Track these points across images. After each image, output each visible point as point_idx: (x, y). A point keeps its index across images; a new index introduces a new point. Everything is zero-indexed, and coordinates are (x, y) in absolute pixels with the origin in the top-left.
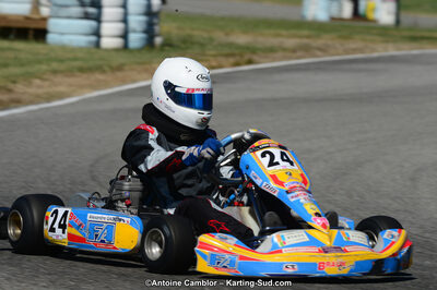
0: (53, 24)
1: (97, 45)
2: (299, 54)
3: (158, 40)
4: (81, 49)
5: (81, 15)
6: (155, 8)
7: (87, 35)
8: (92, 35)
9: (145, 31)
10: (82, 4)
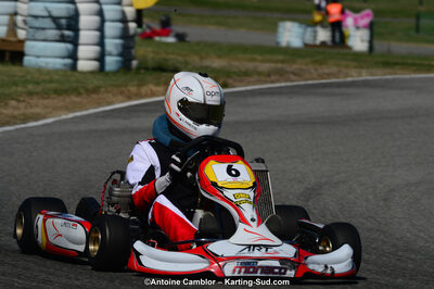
0: (30, 47)
1: (74, 67)
2: (273, 78)
3: (135, 63)
4: (56, 71)
5: (58, 38)
6: (132, 32)
7: (63, 58)
8: (68, 57)
9: (120, 55)
10: (59, 27)
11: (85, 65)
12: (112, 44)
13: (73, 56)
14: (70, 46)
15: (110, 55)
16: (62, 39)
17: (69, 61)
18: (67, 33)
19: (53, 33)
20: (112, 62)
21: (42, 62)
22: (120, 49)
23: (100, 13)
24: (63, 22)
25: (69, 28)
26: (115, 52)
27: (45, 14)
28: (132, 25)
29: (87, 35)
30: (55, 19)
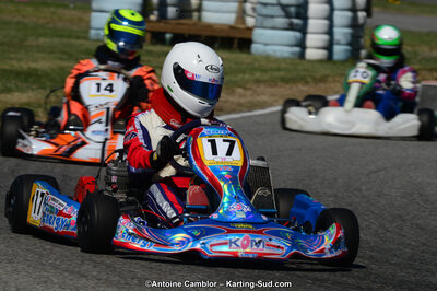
0: (258, 34)
1: (302, 55)
3: (363, 53)
4: (284, 59)
5: (286, 26)
6: (361, 21)
7: (291, 46)
8: (296, 46)
9: (349, 44)
10: (288, 15)
11: (313, 53)
12: (341, 33)
13: (302, 44)
14: (298, 34)
15: (339, 44)
16: (291, 27)
17: (297, 49)
18: (296, 21)
19: (282, 21)
20: (340, 51)
21: (270, 50)
22: (349, 39)
23: (329, 1)
24: (292, 10)
25: (298, 16)
26: (343, 40)
28: (362, 15)
29: (316, 24)
30: (284, 7)
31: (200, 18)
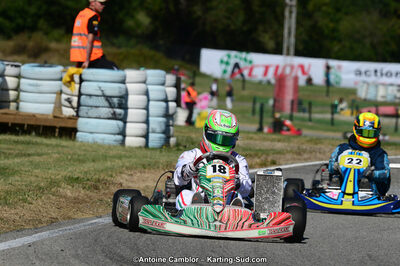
0: (82, 123)
1: (123, 142)
5: (110, 116)
7: (114, 134)
8: (118, 134)
9: (164, 133)
10: (111, 106)
11: (133, 141)
15: (154, 132)
16: (114, 117)
18: (118, 111)
20: (155, 139)
22: (163, 127)
23: (147, 93)
24: (115, 100)
25: (120, 107)
26: (158, 130)
27: (100, 93)
28: (172, 105)
29: (134, 113)
30: (108, 98)
31: (17, 108)
